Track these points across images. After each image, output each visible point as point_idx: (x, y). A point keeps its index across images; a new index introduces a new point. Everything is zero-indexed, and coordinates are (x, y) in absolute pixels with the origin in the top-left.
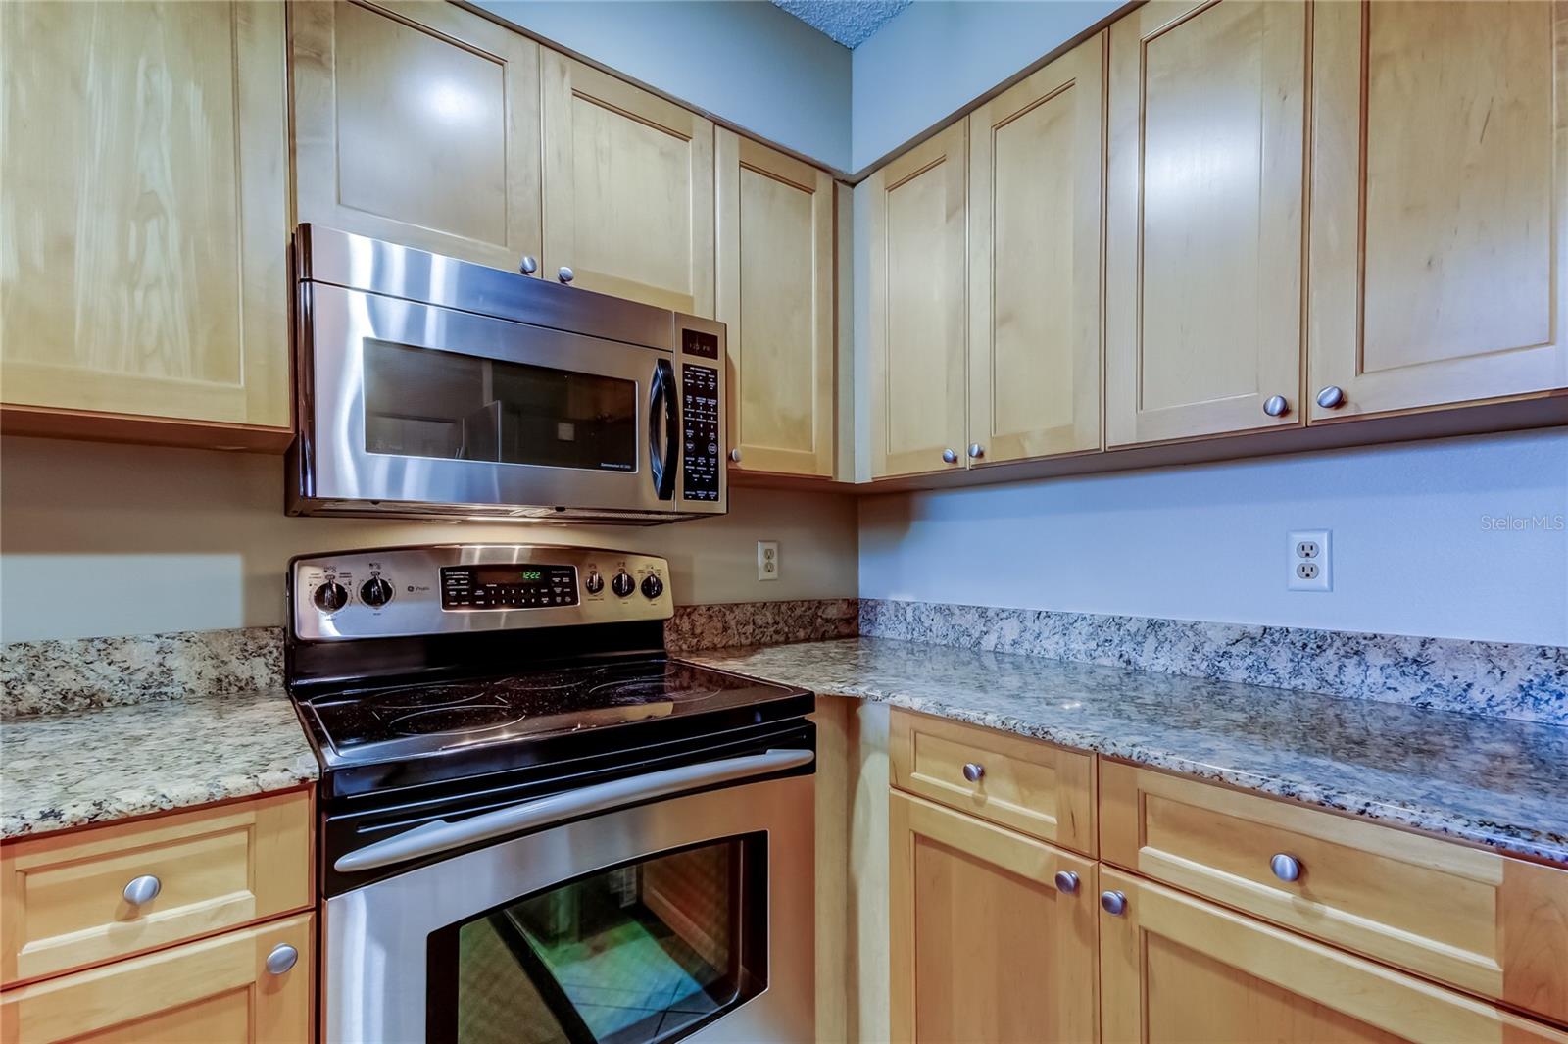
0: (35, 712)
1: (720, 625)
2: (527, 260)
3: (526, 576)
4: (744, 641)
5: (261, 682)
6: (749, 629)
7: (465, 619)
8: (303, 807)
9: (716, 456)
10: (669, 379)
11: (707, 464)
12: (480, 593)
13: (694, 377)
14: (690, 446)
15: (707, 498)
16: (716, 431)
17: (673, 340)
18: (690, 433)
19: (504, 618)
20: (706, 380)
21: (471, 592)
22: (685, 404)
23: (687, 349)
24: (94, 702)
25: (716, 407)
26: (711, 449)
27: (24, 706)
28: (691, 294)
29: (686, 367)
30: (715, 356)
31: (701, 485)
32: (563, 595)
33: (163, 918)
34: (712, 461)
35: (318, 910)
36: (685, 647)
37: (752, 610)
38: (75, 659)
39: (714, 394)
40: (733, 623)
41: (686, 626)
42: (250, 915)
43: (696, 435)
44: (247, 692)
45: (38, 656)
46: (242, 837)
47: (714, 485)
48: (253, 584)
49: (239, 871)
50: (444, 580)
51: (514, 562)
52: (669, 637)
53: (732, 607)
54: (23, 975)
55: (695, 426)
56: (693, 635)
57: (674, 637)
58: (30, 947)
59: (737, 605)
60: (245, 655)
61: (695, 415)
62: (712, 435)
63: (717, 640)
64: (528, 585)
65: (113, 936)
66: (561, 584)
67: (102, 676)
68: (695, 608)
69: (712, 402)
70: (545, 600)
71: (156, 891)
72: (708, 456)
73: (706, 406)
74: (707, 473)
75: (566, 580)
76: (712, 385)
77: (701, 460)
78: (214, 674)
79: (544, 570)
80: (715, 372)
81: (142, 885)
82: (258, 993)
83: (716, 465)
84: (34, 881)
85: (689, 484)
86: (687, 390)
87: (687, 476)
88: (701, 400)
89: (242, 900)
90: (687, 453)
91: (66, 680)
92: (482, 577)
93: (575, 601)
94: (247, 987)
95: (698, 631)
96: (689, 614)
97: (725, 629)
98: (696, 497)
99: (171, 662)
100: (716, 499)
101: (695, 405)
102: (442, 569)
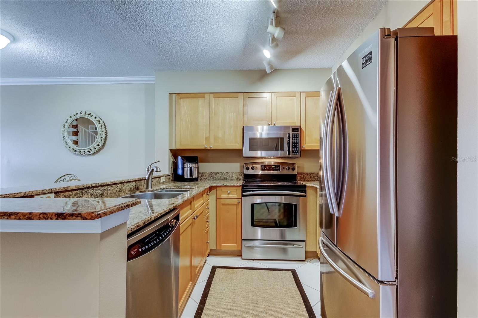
0: (222, 180)
1: (310, 177)
2: (269, 123)
3: (273, 166)
4: (315, 180)
5: (241, 179)
6: (317, 178)
7: (266, 172)
8: (240, 188)
9: (298, 147)
10: (289, 137)
11: (297, 149)
12: (266, 169)
13: (294, 135)
14: (293, 146)
15: (297, 154)
16: (298, 143)
17: (291, 130)
18: (293, 144)
19: (272, 172)
20: (297, 135)
21: (264, 168)
22: (293, 140)
23: (293, 131)
24: (227, 179)
25: (298, 140)
26: (297, 146)
27: (221, 179)
28: (296, 121)
29: (293, 134)
30: (298, 131)
31: (295, 152)
32: (278, 169)
33: (230, 196)
34: (297, 148)
35: (242, 198)
36: (302, 180)
37: (317, 174)
38: (225, 174)
39: (298, 138)
40: (312, 176)
41: (302, 176)
42: (236, 197)
43: (294, 145)
44: (240, 180)
45: (222, 174)
46: (236, 190)
47: (298, 152)
48: (241, 167)
49: (236, 193)
50: (261, 167)
51: (272, 164)
52: (298, 178)
53: (312, 173)
54: (222, 197)
55: (294, 143)
56: (304, 178)
57: (300, 178)
58: (222, 195)
59: (314, 173)
60: (240, 175)
61: (295, 141)
62: (297, 144)
63: (309, 179)
64: (273, 168)
65: (227, 196)
66: (278, 168)
67: (227, 177)
68: (304, 173)
69: (297, 139)
70: (275, 170)
71: (230, 193)
72: (297, 147)
73: (296, 140)
74: (297, 150)
75: (278, 167)
76: (298, 136)
77: (295, 148)
78: (237, 177)
79: (275, 166)
80: (298, 134)
81: (229, 192)
82: (237, 205)
83: (298, 149)
84: (222, 190)
85: (293, 152)
86: (293, 137)
87: (293, 151)
88: (295, 139)
89: (235, 196)
90: (293, 147)
91: (225, 177)
92: (266, 166)
93: (279, 170)
94: (236, 204)
95: (305, 177)
96: (303, 174)
97: (311, 177)
98: (295, 154)
99: (233, 176)
100: (298, 154)
101: (294, 140)
102: (261, 165)
